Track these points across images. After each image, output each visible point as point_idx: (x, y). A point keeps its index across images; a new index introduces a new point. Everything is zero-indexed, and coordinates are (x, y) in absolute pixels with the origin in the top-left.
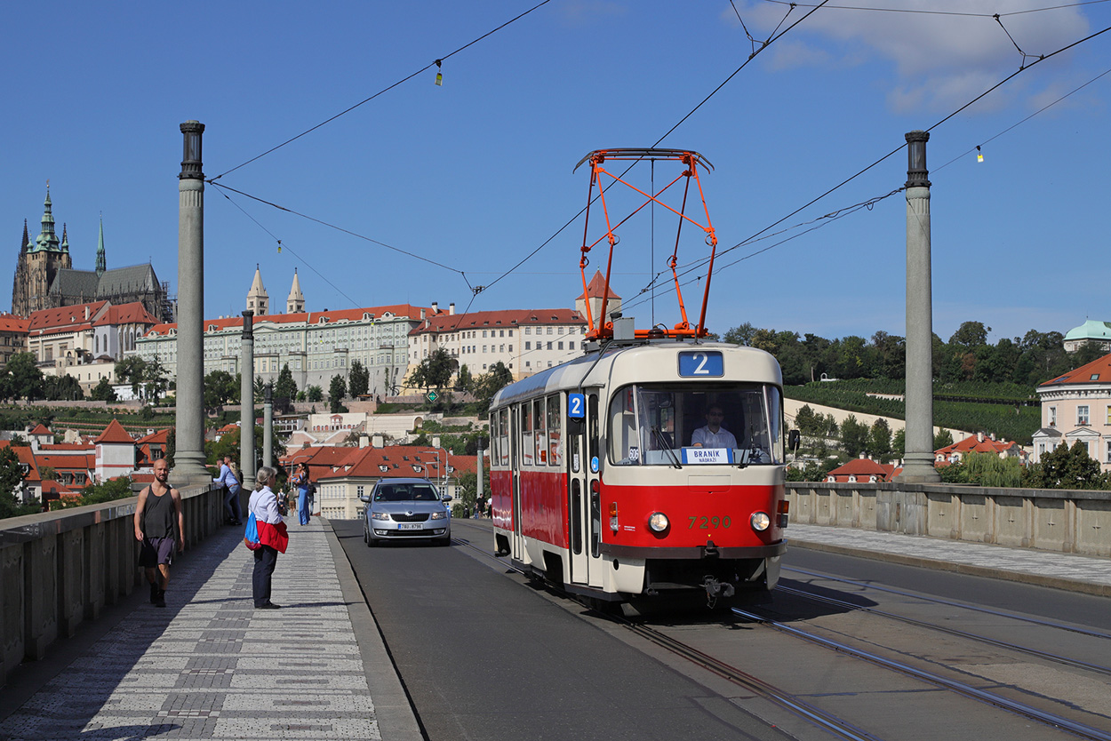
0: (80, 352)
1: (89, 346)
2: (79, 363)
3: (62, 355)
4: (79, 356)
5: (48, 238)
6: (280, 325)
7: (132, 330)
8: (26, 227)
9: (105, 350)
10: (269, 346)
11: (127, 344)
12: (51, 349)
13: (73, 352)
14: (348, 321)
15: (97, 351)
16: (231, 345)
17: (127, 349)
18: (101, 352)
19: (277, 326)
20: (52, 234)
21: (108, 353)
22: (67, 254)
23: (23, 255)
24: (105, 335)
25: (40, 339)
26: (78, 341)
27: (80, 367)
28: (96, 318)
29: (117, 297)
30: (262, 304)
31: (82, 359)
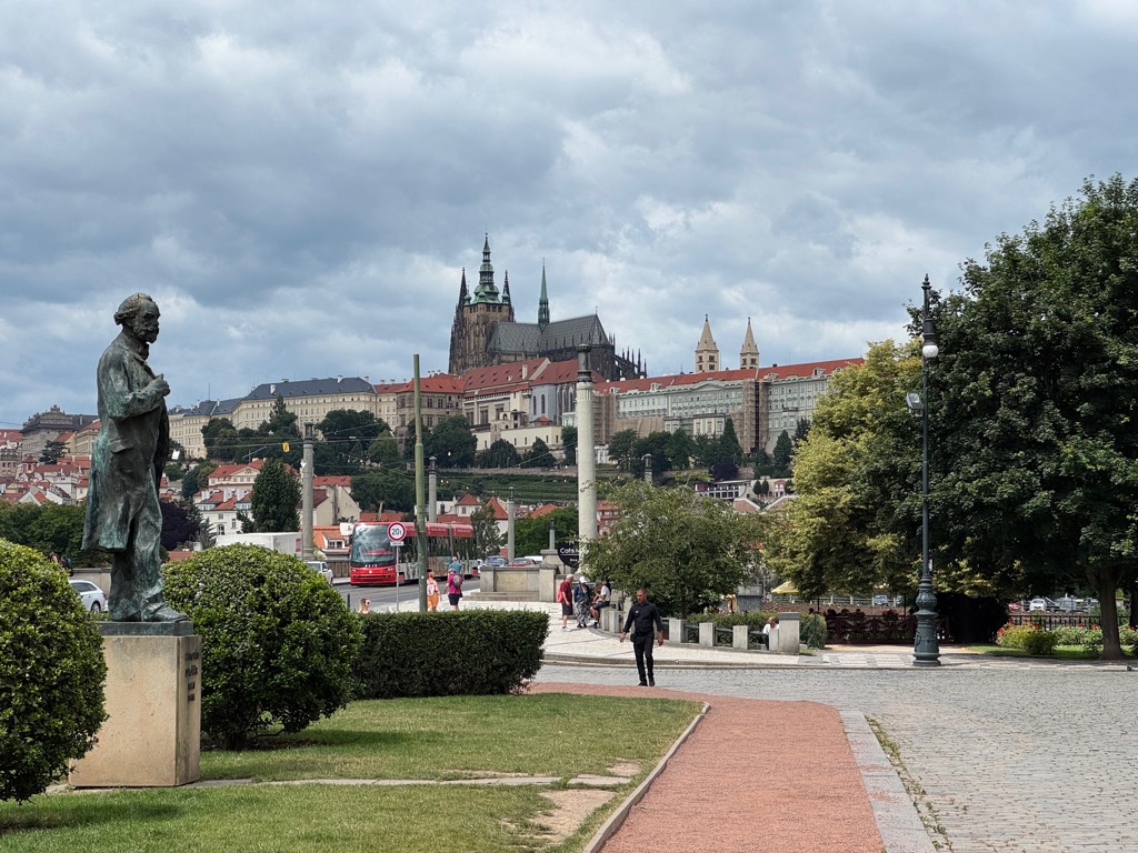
0: (516, 415)
1: (526, 407)
2: (516, 426)
3: (498, 418)
4: (516, 419)
5: (487, 289)
6: (726, 382)
7: (571, 390)
8: (464, 277)
9: (543, 412)
10: (715, 406)
11: (566, 404)
12: (487, 411)
13: (509, 414)
14: (797, 378)
15: (535, 413)
16: (674, 405)
17: (567, 411)
18: (539, 414)
19: (723, 384)
20: (491, 284)
21: (546, 415)
22: (509, 305)
23: (460, 308)
24: (543, 396)
25: (475, 401)
26: (516, 402)
27: (516, 431)
28: (533, 377)
29: (560, 351)
30: (712, 359)
31: (518, 422)
